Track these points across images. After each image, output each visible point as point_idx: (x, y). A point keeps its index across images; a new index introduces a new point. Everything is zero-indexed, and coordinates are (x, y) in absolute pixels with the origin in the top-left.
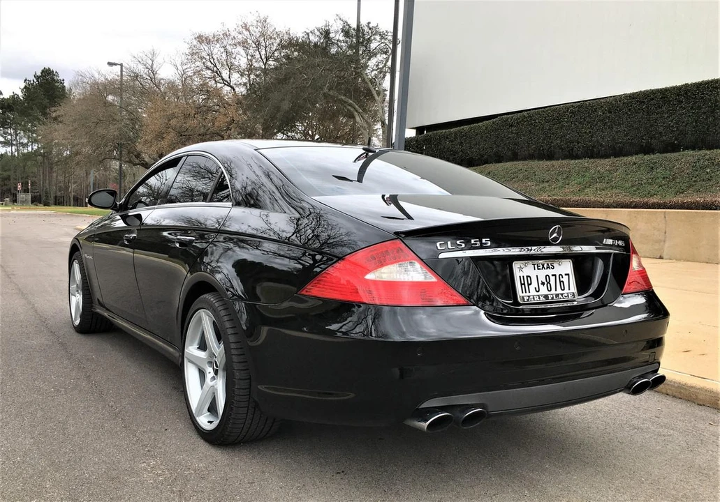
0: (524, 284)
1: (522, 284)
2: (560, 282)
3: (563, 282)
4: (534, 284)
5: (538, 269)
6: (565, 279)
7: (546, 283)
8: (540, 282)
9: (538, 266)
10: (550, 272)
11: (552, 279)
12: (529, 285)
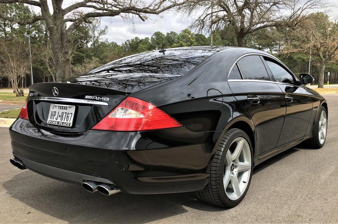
0: (52, 115)
1: (51, 115)
2: (67, 116)
3: (68, 117)
4: (56, 116)
5: (60, 109)
6: (70, 116)
7: (61, 116)
8: (59, 115)
9: (60, 107)
10: (64, 111)
11: (65, 114)
12: (54, 116)
